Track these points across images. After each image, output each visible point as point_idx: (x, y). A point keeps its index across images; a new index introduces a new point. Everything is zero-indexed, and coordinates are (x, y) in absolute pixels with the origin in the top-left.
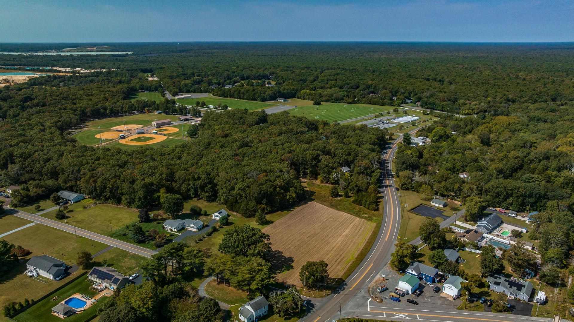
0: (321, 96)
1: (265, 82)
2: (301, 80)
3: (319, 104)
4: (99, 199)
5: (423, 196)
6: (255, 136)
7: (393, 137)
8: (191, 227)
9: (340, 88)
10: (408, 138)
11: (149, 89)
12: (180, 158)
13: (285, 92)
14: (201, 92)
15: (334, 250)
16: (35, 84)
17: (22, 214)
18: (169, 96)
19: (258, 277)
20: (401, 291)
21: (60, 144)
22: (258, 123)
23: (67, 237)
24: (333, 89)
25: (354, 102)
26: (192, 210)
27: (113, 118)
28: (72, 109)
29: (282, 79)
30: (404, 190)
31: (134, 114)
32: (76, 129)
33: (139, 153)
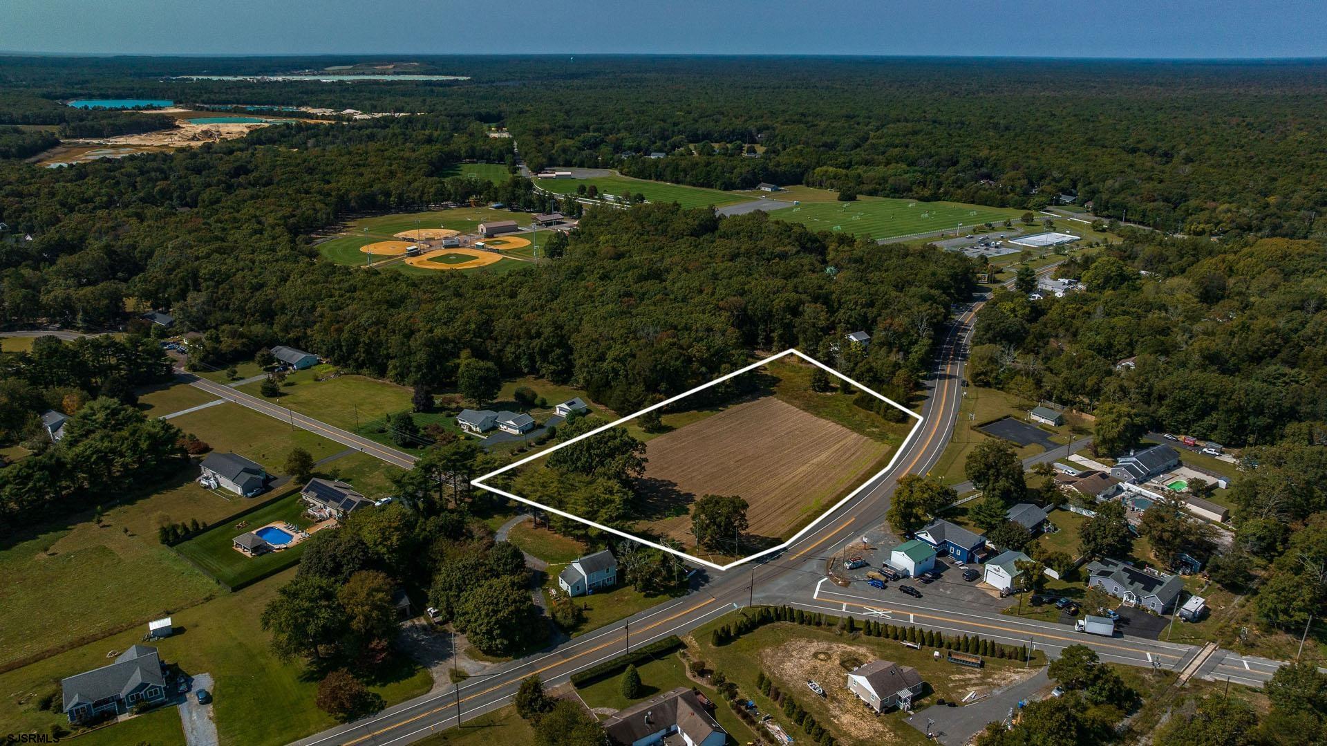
0: (859, 180)
1: (741, 148)
2: (825, 145)
3: (851, 198)
4: (346, 366)
5: (1017, 401)
6: (677, 259)
7: (998, 277)
8: (509, 426)
9: (912, 163)
10: (1029, 278)
11: (486, 157)
12: (513, 295)
13: (779, 169)
14: (596, 166)
15: (783, 487)
16: (260, 142)
17: (204, 384)
18: (525, 172)
20: (892, 568)
21: (286, 259)
22: (696, 233)
23: (275, 427)
24: (893, 165)
25: (935, 198)
26: (519, 395)
27: (401, 215)
28: (320, 192)
29: (783, 139)
30: (980, 386)
31: (447, 207)
32: (325, 234)
33: (434, 281)
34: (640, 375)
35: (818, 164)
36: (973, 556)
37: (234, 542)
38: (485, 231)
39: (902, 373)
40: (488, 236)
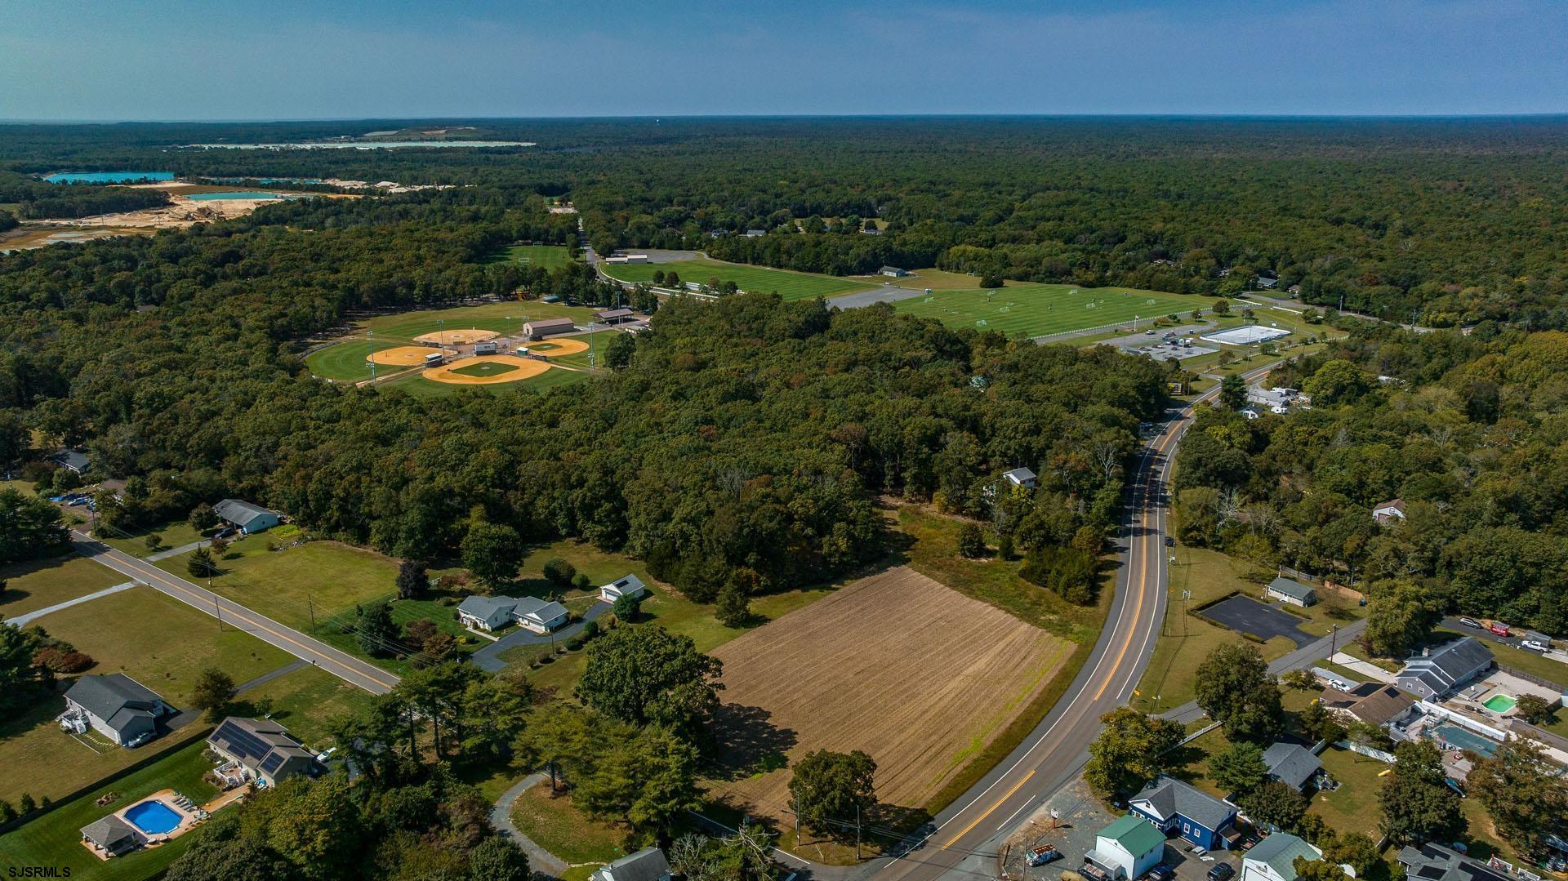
0: (1006, 262)
1: (858, 224)
2: (961, 218)
3: (997, 284)
4: (315, 528)
5: (1246, 567)
6: (775, 369)
7: (1194, 385)
8: (531, 621)
9: (1069, 241)
10: (1237, 389)
11: (543, 237)
12: (553, 424)
13: (905, 249)
14: (679, 247)
15: (927, 717)
16: (266, 222)
17: (114, 558)
18: (590, 256)
19: (651, 789)
20: (1100, 867)
21: (256, 375)
22: (800, 334)
23: (195, 624)
24: (1047, 243)
25: (1102, 282)
26: (549, 571)
27: (428, 312)
28: (323, 285)
29: (908, 213)
30: (1191, 545)
31: (487, 301)
32: (326, 337)
33: (449, 404)
34: (719, 542)
35: (954, 243)
36: (1219, 839)
37: (85, 831)
38: (531, 333)
39: (1085, 532)
40: (534, 339)
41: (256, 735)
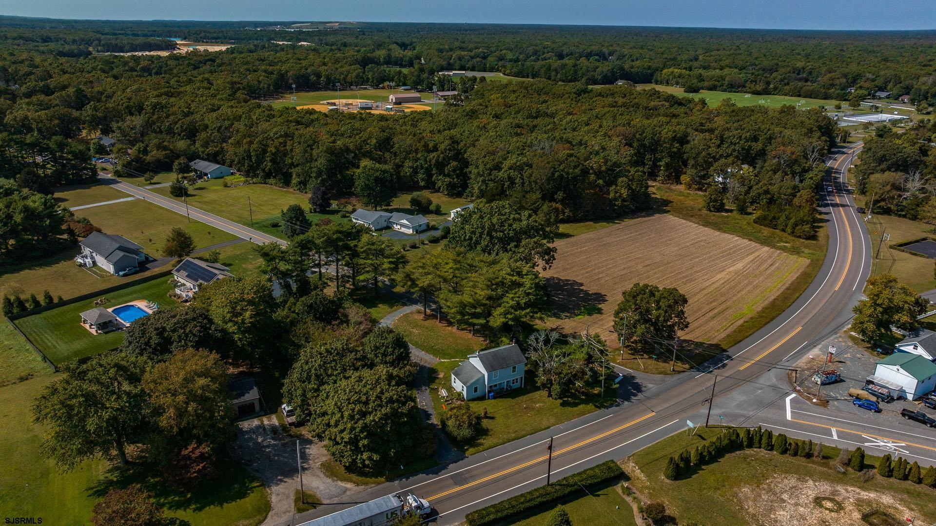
0: (701, 78)
3: (695, 91)
4: (256, 176)
7: (848, 139)
8: (402, 225)
9: (741, 69)
13: (632, 70)
19: (509, 300)
20: (884, 387)
24: (727, 70)
25: (766, 92)
26: (415, 203)
30: (878, 214)
31: (365, 89)
34: (536, 183)
35: (664, 67)
37: (83, 315)
38: (394, 101)
39: (803, 194)
40: (396, 103)
41: (206, 267)
